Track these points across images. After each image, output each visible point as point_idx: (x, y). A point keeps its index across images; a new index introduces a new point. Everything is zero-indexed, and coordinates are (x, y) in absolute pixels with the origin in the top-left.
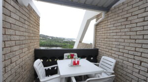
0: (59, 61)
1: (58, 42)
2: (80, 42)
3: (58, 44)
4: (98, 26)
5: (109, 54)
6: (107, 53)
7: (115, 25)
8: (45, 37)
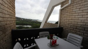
0: (36, 40)
1: (28, 22)
2: (46, 22)
3: (28, 23)
4: (63, 11)
5: (73, 31)
6: (71, 31)
7: (81, 9)
8: (18, 19)
